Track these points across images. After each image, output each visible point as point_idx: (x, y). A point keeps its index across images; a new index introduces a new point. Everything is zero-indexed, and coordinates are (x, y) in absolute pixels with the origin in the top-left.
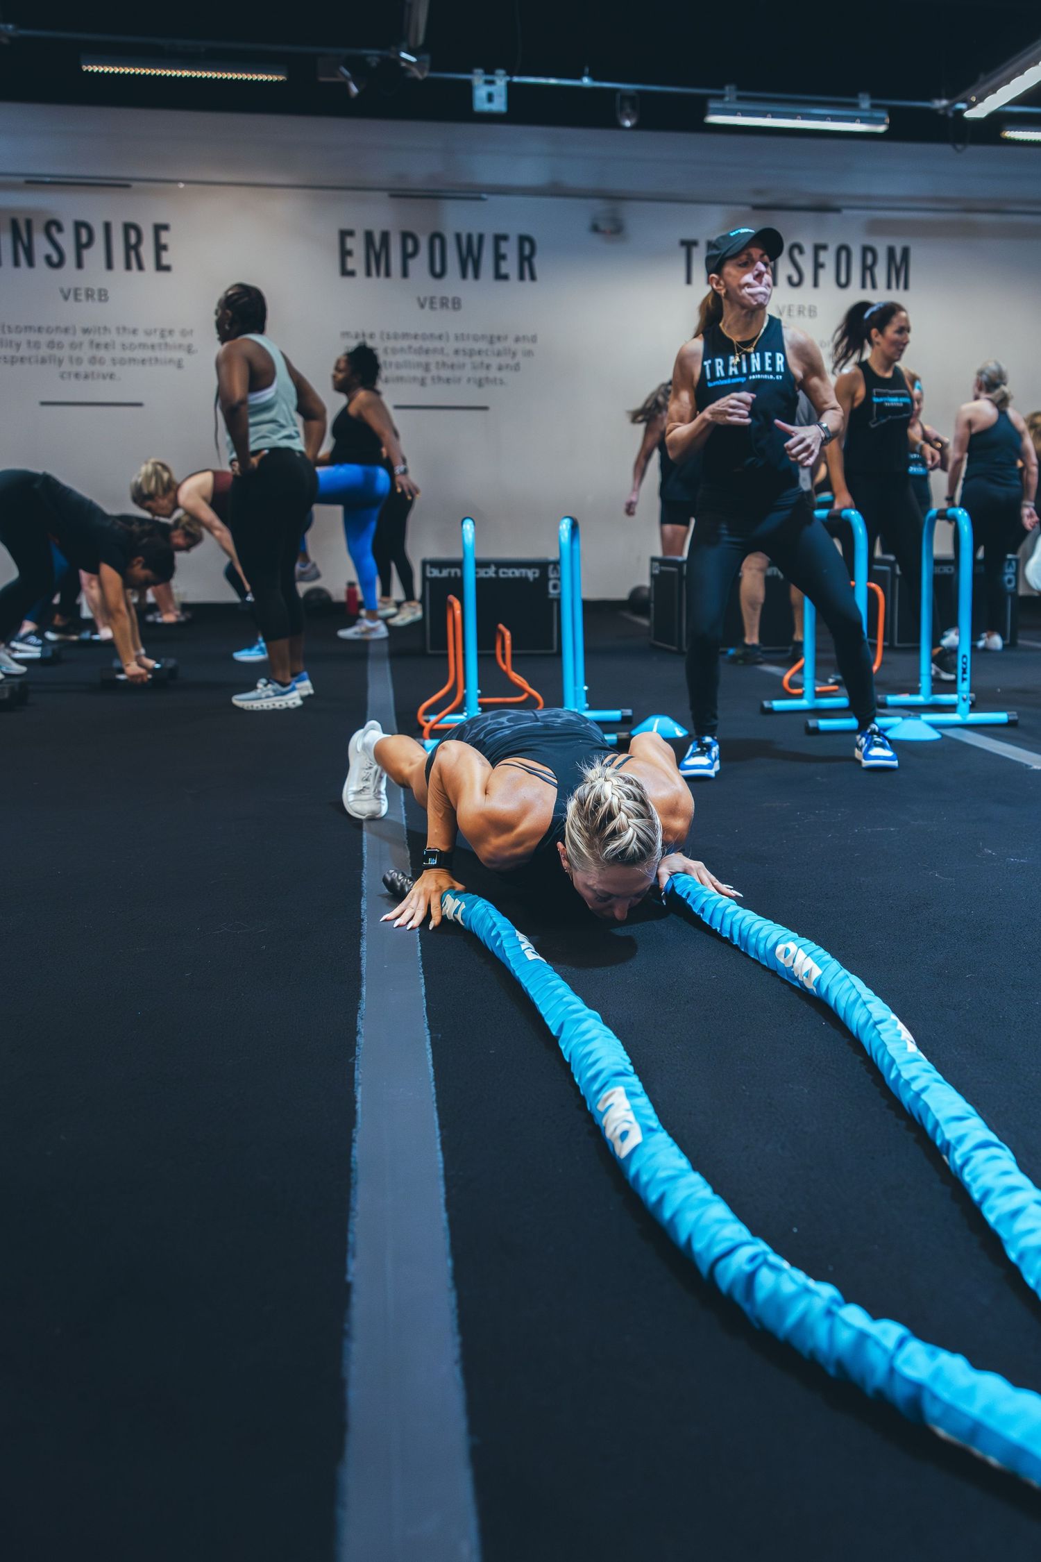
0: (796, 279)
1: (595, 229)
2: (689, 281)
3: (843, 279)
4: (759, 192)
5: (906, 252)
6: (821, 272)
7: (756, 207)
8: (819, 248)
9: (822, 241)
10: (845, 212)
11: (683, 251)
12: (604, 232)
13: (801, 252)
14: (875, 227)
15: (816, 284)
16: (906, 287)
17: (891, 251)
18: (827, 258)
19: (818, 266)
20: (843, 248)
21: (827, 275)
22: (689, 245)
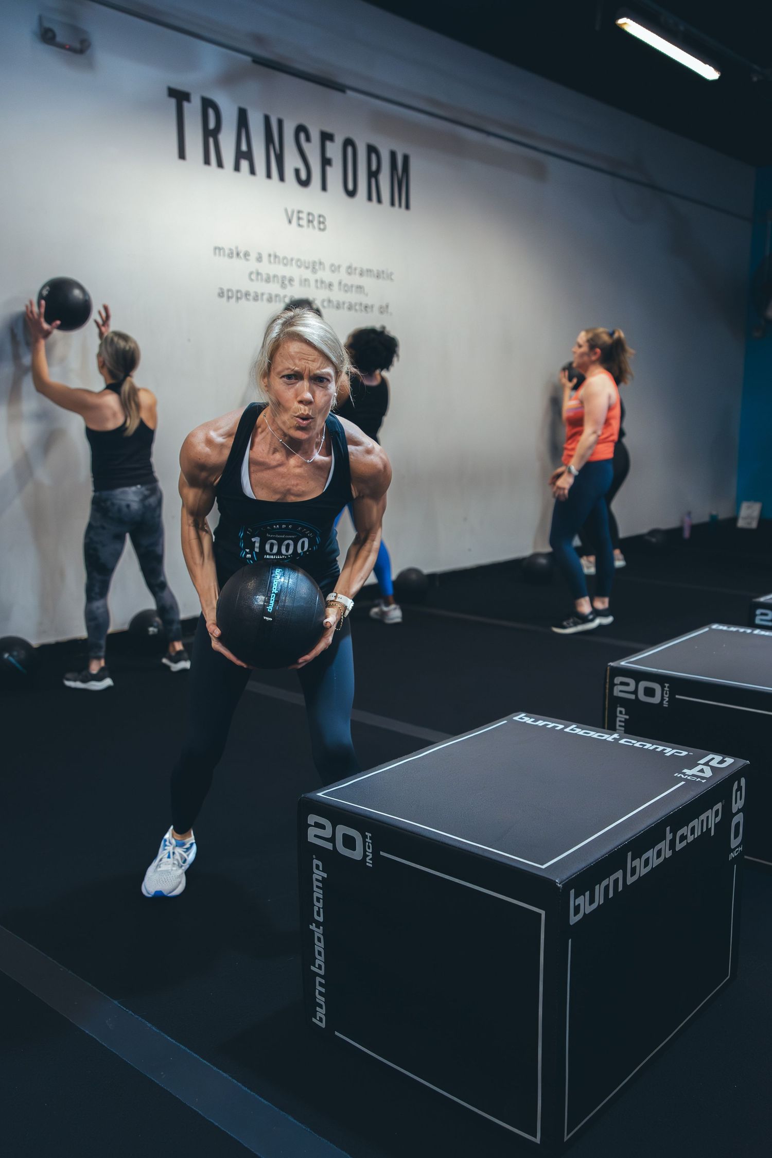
0: (303, 176)
1: (47, 36)
2: (182, 155)
3: (350, 187)
4: (259, 39)
5: (406, 159)
6: (329, 169)
7: (258, 61)
8: (326, 137)
9: (328, 130)
10: (350, 93)
11: (173, 102)
12: (62, 46)
13: (308, 139)
14: (380, 122)
15: (324, 188)
16: (407, 207)
17: (393, 155)
18: (334, 150)
19: (326, 162)
20: (348, 142)
21: (335, 174)
22: (180, 96)
